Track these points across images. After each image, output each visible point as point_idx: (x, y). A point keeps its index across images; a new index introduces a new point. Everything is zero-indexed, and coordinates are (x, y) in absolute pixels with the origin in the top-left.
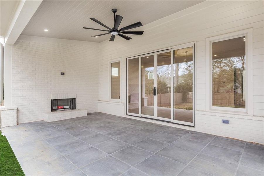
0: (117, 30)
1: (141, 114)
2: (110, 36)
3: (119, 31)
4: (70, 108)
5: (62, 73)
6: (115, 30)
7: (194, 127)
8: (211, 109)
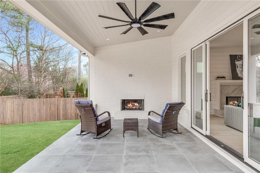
3: (141, 23)
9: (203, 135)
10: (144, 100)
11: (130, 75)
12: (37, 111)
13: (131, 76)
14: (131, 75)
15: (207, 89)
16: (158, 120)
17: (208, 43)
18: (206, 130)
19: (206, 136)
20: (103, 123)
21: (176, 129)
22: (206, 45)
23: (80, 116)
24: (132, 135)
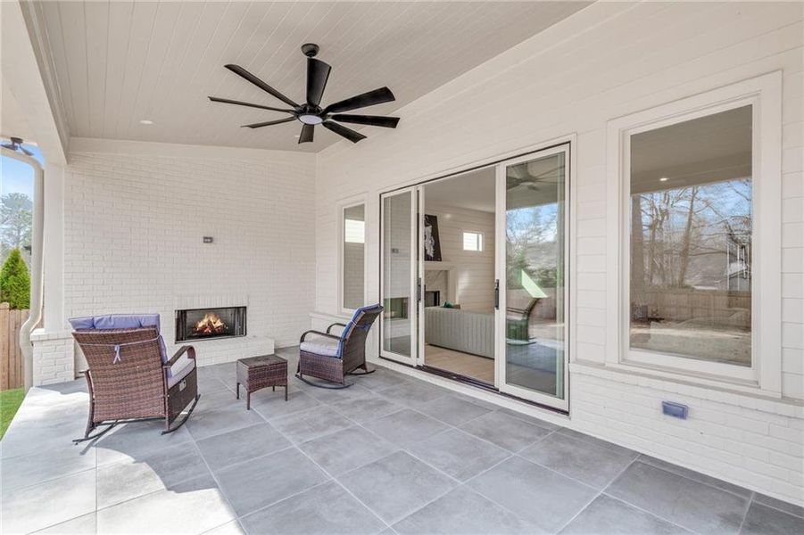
0: (319, 111)
2: (296, 127)
3: (323, 115)
5: (205, 238)
6: (311, 108)
7: (567, 413)
8: (624, 360)
9: (412, 366)
10: (245, 308)
11: (208, 240)
13: (211, 242)
14: (211, 238)
15: (420, 276)
16: (332, 349)
17: (421, 188)
18: (418, 357)
19: (419, 368)
20: (180, 382)
21: (363, 366)
22: (418, 191)
23: (87, 372)
24: (268, 400)
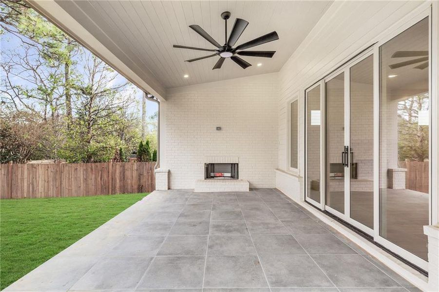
0: (232, 49)
1: (326, 204)
3: (233, 51)
4: (232, 177)
5: (217, 128)
10: (238, 164)
11: (219, 129)
12: (82, 182)
19: (325, 212)
